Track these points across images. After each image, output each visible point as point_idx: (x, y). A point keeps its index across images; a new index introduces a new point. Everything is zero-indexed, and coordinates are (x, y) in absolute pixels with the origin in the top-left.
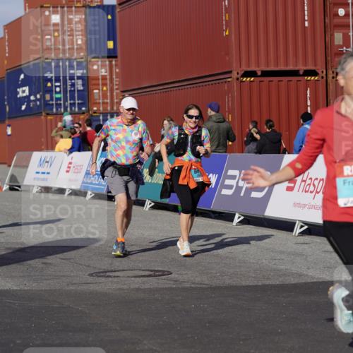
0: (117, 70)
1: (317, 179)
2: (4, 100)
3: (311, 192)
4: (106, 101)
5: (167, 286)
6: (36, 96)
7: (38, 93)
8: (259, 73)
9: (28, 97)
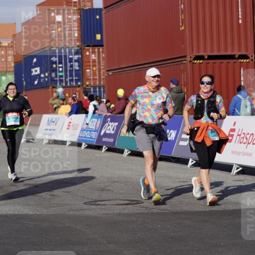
0: (104, 55)
1: (248, 134)
2: (22, 77)
3: (245, 143)
4: (95, 77)
5: (140, 211)
6: (45, 75)
7: (47, 72)
8: (206, 57)
9: (39, 75)
